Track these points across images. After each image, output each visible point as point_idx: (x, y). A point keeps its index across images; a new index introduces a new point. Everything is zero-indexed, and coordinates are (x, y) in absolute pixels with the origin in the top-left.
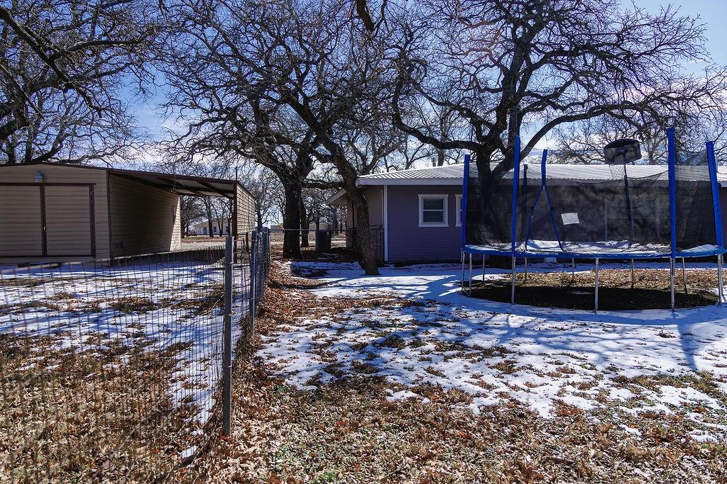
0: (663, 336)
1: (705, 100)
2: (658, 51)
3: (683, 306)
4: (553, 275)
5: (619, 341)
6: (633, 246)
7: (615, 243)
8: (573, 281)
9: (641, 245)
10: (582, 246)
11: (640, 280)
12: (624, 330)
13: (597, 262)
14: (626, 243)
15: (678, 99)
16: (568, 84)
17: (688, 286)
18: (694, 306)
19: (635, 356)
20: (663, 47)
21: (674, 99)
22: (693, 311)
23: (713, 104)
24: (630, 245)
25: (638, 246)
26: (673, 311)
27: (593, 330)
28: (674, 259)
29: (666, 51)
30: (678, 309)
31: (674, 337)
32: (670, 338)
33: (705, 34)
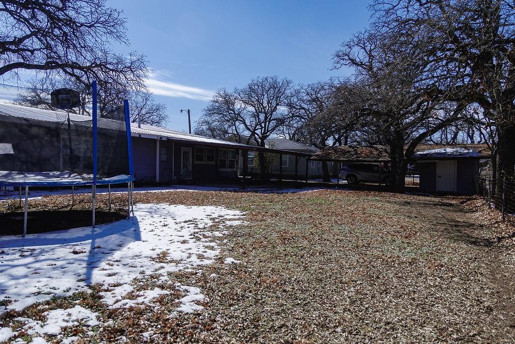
0: (75, 253)
1: (130, 76)
2: (95, 27)
3: (102, 223)
4: (3, 202)
5: (30, 266)
6: (72, 176)
7: (59, 173)
8: (20, 207)
9: (79, 175)
10: (28, 175)
11: (80, 203)
12: (42, 252)
13: (27, 189)
14: (67, 173)
15: (113, 70)
16: (28, 37)
17: (112, 206)
18: (111, 221)
19: (38, 280)
20: (99, 25)
21: (111, 70)
22: (110, 226)
23: (135, 79)
24: (70, 175)
25: (76, 176)
26: (94, 227)
27: (8, 257)
28: (95, 186)
29: (101, 29)
30: (98, 226)
31: (85, 252)
32: (82, 254)
33: (126, 25)
